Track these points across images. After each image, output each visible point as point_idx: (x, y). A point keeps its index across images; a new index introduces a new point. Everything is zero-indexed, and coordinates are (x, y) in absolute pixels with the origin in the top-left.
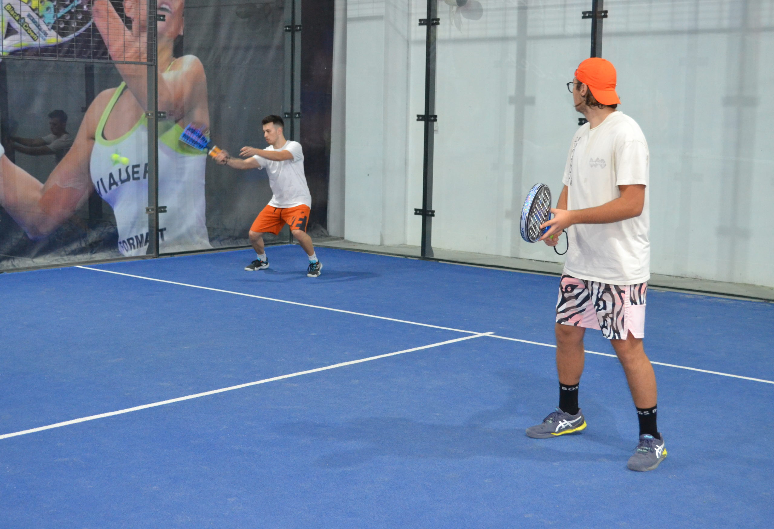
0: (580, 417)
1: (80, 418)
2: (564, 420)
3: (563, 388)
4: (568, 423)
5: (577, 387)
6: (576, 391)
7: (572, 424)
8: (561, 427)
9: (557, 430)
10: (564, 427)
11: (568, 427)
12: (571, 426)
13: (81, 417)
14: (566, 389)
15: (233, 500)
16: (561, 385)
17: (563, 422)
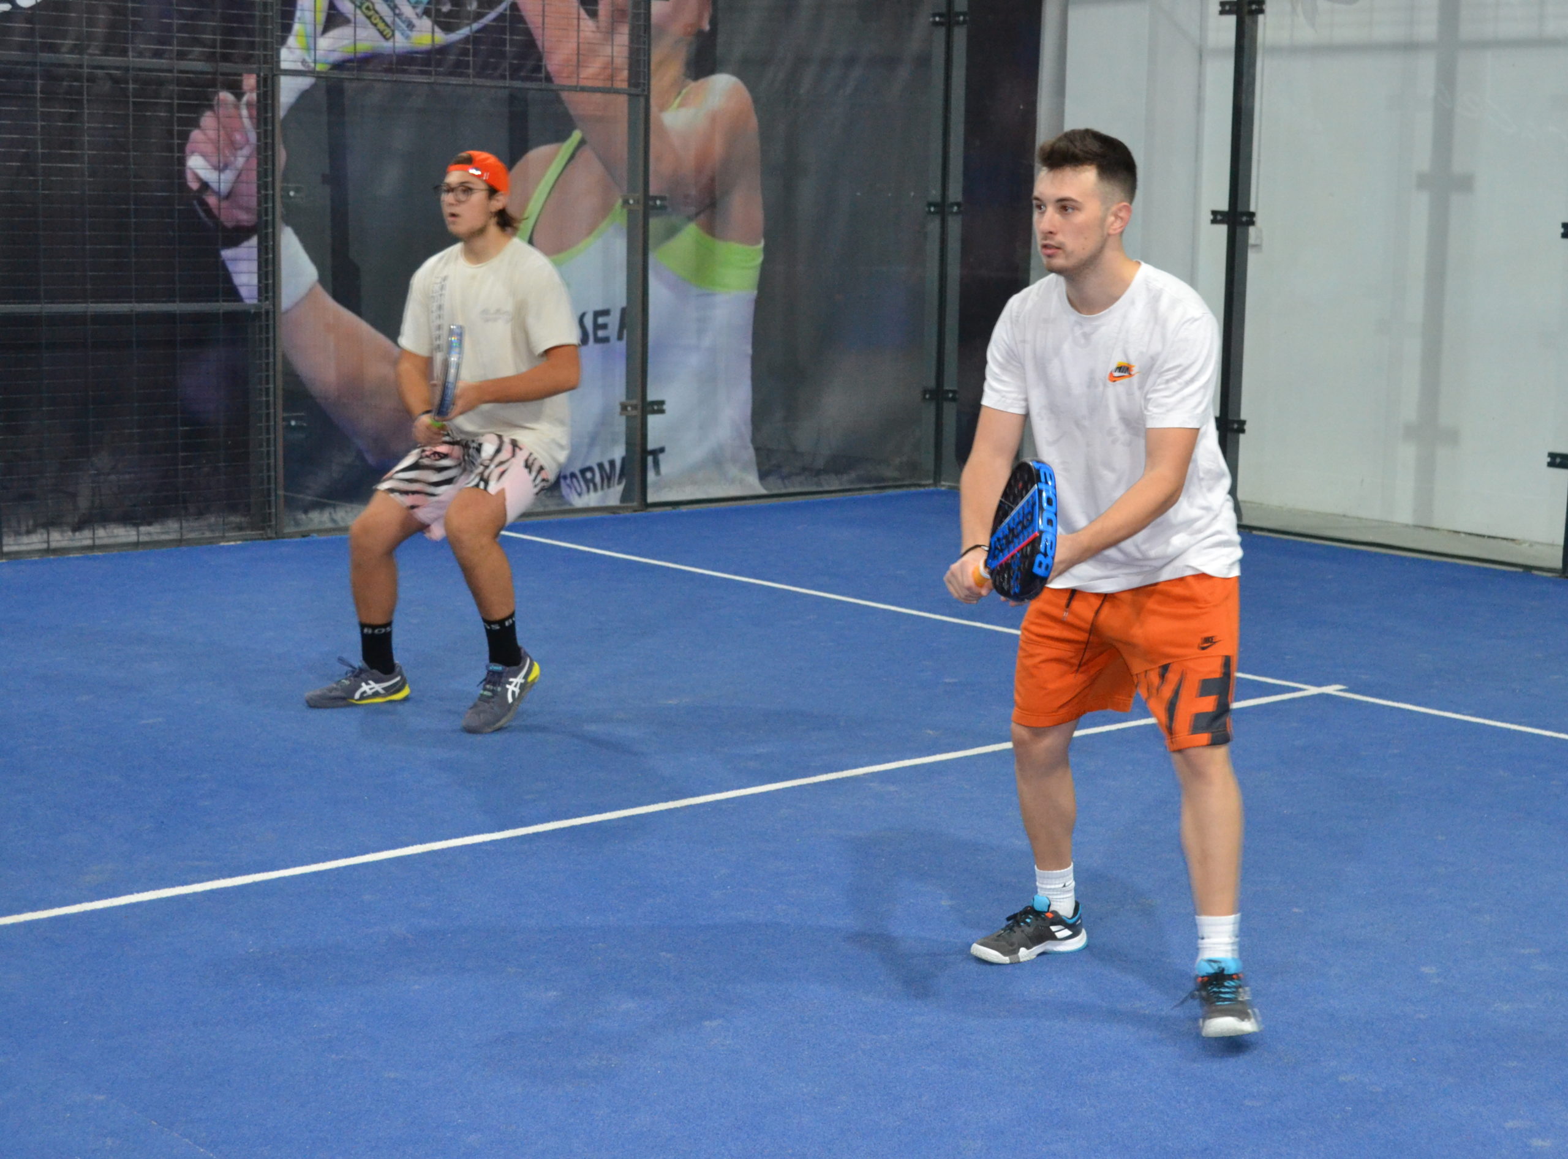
0: (398, 679)
1: (421, 844)
2: (371, 682)
3: (366, 630)
4: (378, 687)
5: (388, 629)
6: (388, 636)
7: (384, 689)
8: (365, 692)
9: (357, 695)
10: (370, 692)
11: (376, 694)
12: (382, 691)
13: (422, 842)
14: (370, 631)
15: (715, 1023)
16: (363, 626)
17: (367, 684)
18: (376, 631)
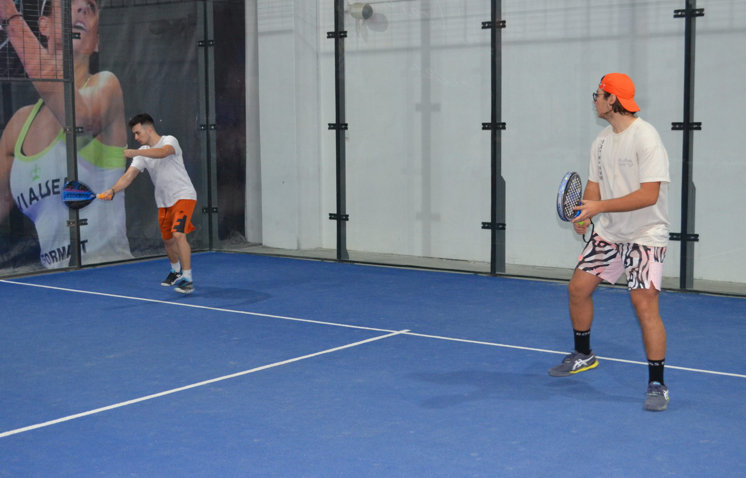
0: (592, 357)
2: (580, 360)
3: (577, 334)
4: (583, 362)
5: (588, 333)
7: (586, 363)
8: (577, 365)
9: (574, 368)
10: (580, 365)
14: (580, 334)
16: (576, 331)
18: (583, 334)
